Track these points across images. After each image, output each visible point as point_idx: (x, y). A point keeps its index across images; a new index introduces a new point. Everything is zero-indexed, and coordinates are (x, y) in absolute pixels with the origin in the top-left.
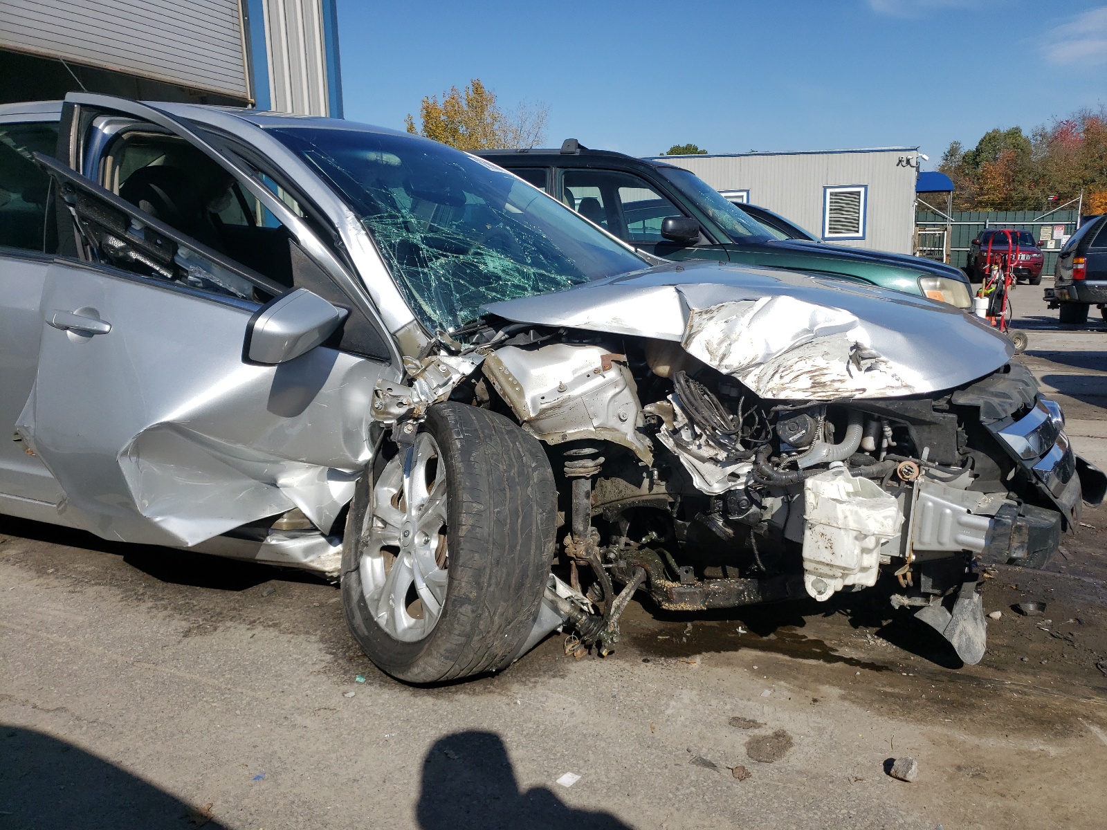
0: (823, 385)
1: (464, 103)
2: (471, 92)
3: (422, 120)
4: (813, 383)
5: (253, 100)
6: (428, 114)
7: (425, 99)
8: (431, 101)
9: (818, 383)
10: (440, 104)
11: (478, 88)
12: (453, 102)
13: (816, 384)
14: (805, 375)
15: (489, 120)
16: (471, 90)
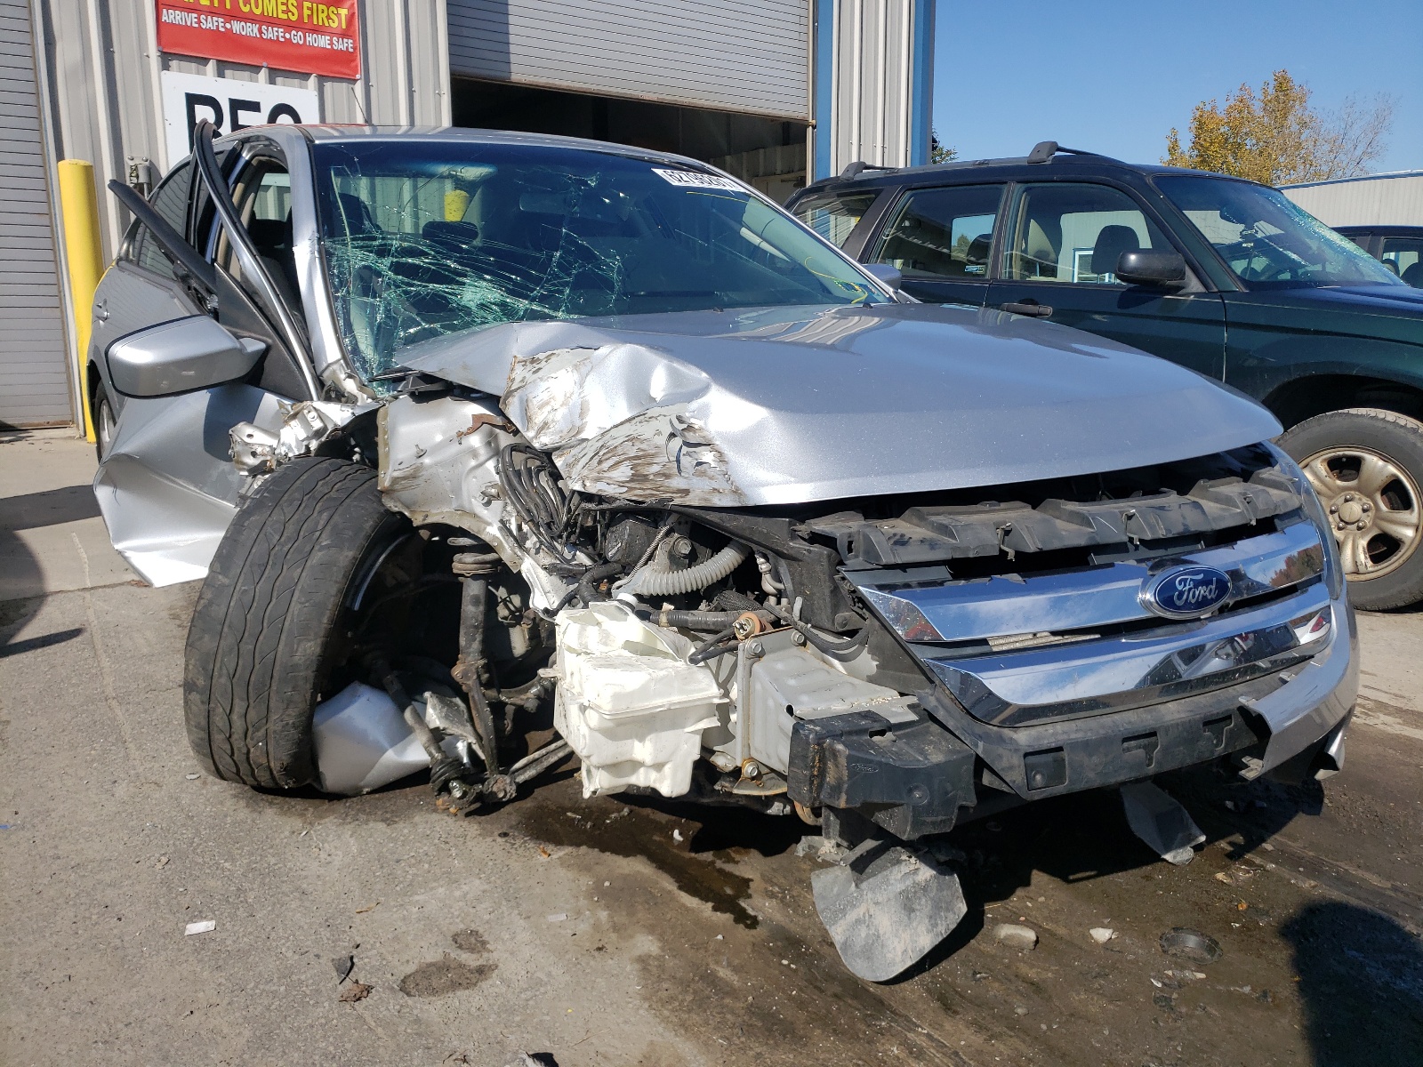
0: (645, 478)
1: (1257, 108)
2: (1271, 90)
3: (1191, 136)
4: (633, 475)
5: (814, 121)
6: (1201, 125)
7: (1201, 105)
8: (1208, 108)
9: (639, 476)
10: (1221, 113)
11: (1283, 85)
12: (1243, 104)
13: (638, 478)
14: (627, 463)
15: (1295, 128)
16: (1271, 86)
